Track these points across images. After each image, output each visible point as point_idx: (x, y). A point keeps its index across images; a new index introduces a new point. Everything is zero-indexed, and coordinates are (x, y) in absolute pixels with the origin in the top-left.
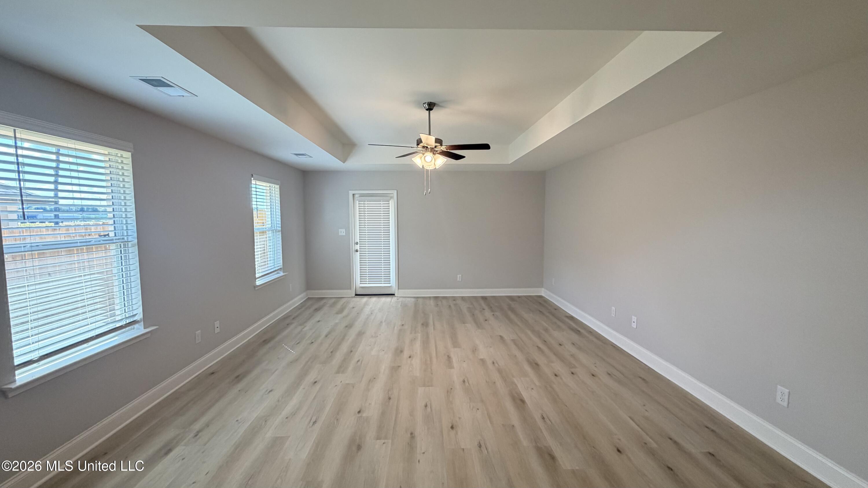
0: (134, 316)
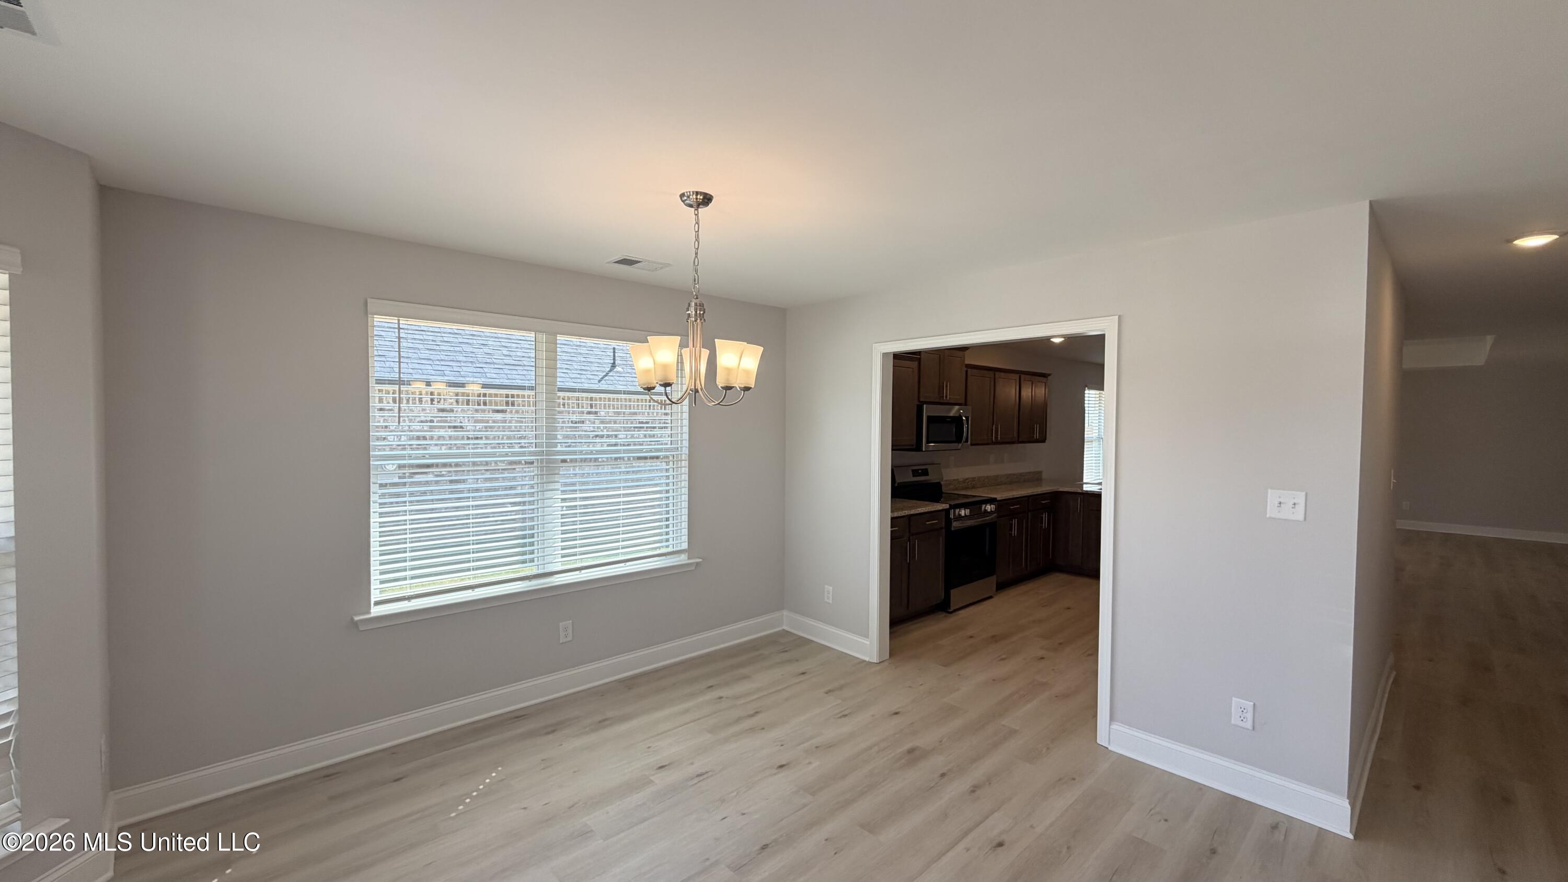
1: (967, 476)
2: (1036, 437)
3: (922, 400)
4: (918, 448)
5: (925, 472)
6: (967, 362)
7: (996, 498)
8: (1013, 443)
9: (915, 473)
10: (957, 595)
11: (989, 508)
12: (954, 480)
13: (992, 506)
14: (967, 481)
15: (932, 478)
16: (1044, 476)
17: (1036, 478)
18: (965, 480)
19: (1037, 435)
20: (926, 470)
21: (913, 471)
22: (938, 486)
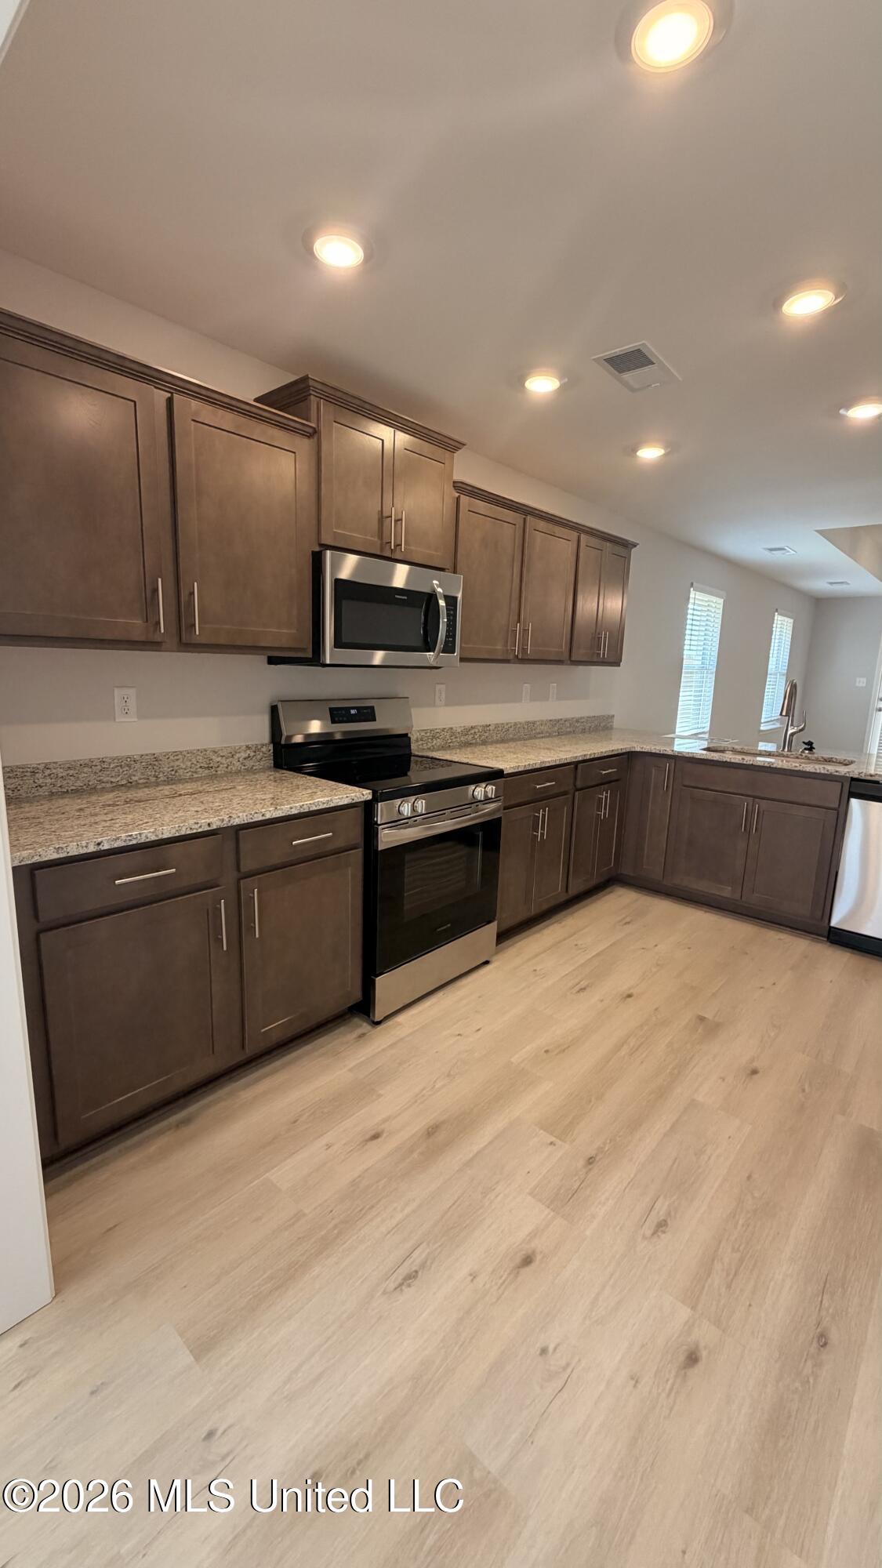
0: (704, 728)
1: (469, 723)
2: (604, 654)
3: (327, 539)
4: (315, 658)
5: (368, 714)
6: (456, 478)
7: (501, 771)
8: (559, 662)
9: (337, 715)
10: (388, 986)
11: (479, 791)
12: (443, 730)
13: (489, 788)
14: (473, 731)
15: (385, 722)
16: (616, 723)
17: (600, 726)
18: (467, 731)
19: (604, 652)
20: (372, 708)
21: (331, 710)
22: (402, 740)
